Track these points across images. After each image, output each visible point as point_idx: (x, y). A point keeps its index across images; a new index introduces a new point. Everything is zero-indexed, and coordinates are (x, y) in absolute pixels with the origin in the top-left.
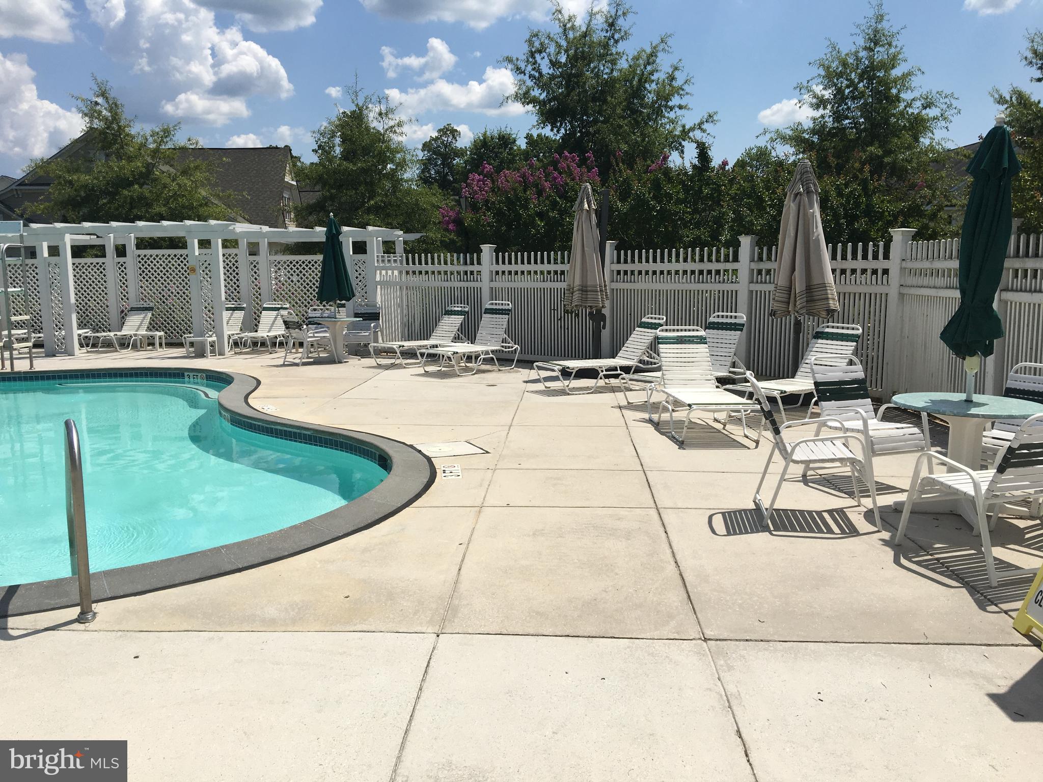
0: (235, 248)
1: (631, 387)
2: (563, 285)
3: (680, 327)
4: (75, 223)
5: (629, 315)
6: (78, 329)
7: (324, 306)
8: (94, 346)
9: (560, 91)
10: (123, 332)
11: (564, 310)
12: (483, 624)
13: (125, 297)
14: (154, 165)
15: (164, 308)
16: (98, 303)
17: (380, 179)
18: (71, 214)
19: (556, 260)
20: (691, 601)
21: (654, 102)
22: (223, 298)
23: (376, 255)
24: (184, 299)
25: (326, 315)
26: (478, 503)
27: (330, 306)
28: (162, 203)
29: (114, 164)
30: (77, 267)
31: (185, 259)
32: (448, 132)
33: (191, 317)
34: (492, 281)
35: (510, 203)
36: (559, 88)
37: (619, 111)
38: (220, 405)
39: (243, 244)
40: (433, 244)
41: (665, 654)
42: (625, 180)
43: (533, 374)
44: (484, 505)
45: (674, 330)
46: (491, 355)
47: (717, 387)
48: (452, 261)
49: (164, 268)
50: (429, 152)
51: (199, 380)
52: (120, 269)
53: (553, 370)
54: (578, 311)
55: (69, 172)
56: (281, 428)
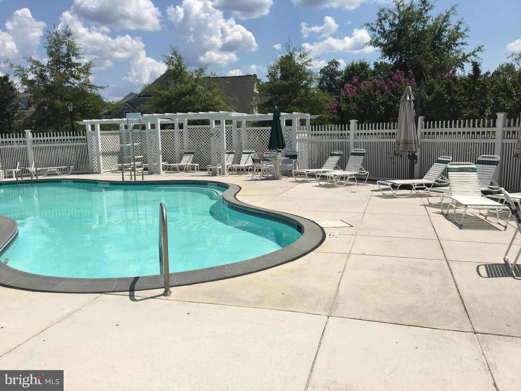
0: (231, 124)
1: (431, 195)
2: (394, 140)
3: (460, 163)
4: (161, 114)
5: (430, 156)
6: (162, 162)
7: (271, 152)
8: (169, 170)
9: (395, 39)
10: (181, 164)
11: (394, 153)
12: (351, 313)
13: (182, 148)
14: (196, 86)
15: (199, 153)
16: (171, 150)
17: (299, 89)
18: (160, 110)
19: (390, 127)
20: (466, 311)
21: (447, 42)
22: (225, 148)
23: (296, 126)
24: (208, 148)
25: (271, 156)
26: (348, 252)
27: (274, 151)
28: (199, 104)
29: (178, 85)
30: (162, 134)
31: (208, 130)
32: (334, 63)
33: (211, 157)
34: (355, 138)
35: (366, 98)
36: (394, 37)
37: (428, 48)
38: (224, 198)
39: (235, 122)
40: (324, 120)
41: (452, 338)
42: (430, 84)
43: (376, 187)
44: (351, 253)
45: (456, 164)
46: (354, 177)
47: (482, 196)
48: (335, 129)
49: (199, 134)
50: (323, 74)
51: (214, 187)
52: (180, 134)
53: (388, 185)
54: (402, 154)
55: (159, 90)
56: (251, 210)
